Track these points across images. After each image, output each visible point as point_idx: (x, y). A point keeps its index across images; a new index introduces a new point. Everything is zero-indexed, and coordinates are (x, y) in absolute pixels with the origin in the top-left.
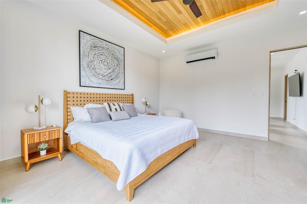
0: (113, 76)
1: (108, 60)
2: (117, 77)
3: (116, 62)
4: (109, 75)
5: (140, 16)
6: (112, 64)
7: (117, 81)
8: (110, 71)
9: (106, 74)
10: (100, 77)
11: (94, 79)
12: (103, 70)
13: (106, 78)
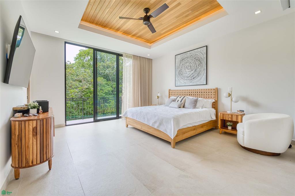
0: (195, 75)
1: (191, 64)
2: (198, 75)
3: (197, 63)
4: (191, 76)
5: (180, 27)
6: (194, 66)
7: (199, 78)
8: (192, 72)
9: (190, 75)
10: (186, 78)
11: (182, 81)
12: (188, 73)
13: (190, 78)
